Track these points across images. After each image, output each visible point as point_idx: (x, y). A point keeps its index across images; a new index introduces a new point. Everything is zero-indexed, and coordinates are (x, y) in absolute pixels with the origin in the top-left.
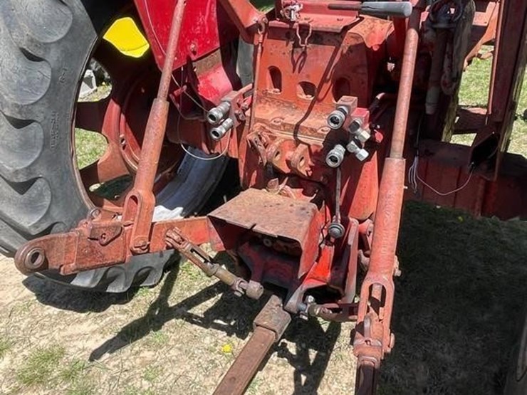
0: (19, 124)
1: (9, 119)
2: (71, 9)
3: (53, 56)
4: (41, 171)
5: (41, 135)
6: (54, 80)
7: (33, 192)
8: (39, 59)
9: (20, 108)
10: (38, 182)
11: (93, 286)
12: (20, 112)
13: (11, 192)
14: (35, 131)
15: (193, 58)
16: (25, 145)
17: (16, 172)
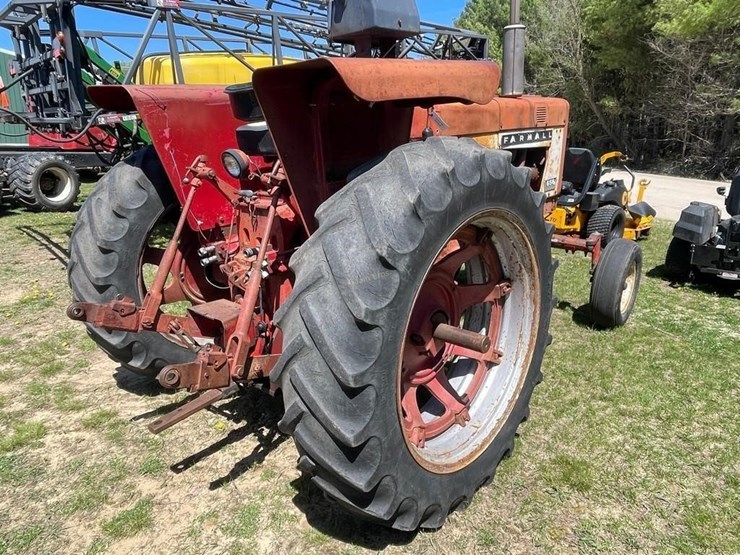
0: (105, 251)
1: (99, 247)
2: (148, 192)
3: (132, 216)
4: (114, 281)
5: (117, 260)
6: (130, 230)
7: (107, 293)
8: (123, 217)
9: (106, 242)
10: (111, 288)
11: (143, 368)
12: (106, 245)
13: (94, 291)
14: (114, 257)
15: (221, 225)
16: (107, 265)
17: (98, 279)
